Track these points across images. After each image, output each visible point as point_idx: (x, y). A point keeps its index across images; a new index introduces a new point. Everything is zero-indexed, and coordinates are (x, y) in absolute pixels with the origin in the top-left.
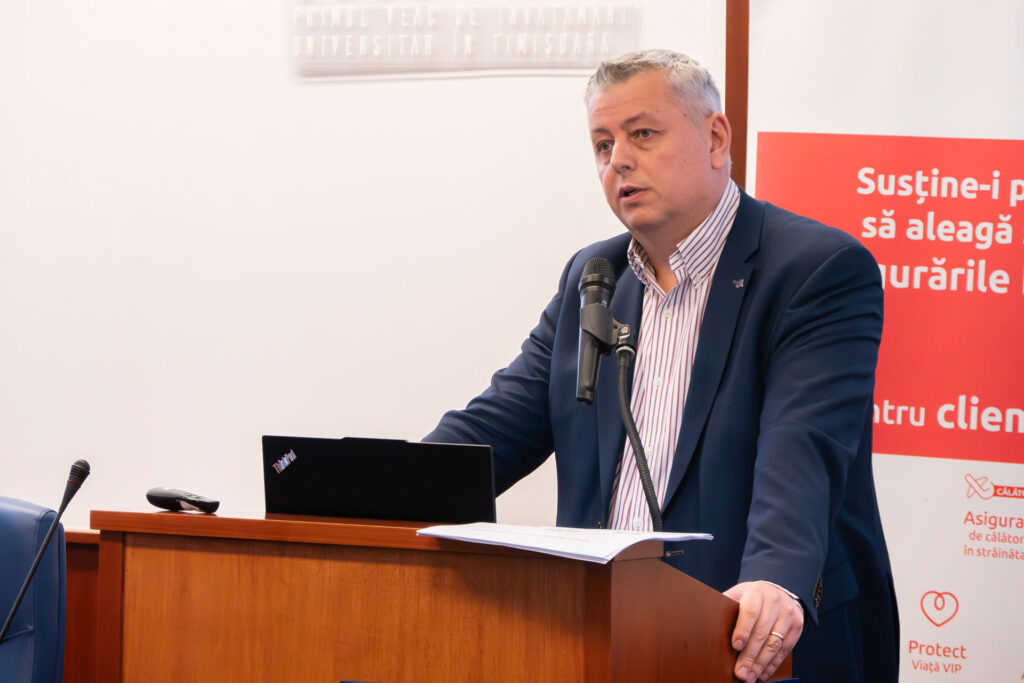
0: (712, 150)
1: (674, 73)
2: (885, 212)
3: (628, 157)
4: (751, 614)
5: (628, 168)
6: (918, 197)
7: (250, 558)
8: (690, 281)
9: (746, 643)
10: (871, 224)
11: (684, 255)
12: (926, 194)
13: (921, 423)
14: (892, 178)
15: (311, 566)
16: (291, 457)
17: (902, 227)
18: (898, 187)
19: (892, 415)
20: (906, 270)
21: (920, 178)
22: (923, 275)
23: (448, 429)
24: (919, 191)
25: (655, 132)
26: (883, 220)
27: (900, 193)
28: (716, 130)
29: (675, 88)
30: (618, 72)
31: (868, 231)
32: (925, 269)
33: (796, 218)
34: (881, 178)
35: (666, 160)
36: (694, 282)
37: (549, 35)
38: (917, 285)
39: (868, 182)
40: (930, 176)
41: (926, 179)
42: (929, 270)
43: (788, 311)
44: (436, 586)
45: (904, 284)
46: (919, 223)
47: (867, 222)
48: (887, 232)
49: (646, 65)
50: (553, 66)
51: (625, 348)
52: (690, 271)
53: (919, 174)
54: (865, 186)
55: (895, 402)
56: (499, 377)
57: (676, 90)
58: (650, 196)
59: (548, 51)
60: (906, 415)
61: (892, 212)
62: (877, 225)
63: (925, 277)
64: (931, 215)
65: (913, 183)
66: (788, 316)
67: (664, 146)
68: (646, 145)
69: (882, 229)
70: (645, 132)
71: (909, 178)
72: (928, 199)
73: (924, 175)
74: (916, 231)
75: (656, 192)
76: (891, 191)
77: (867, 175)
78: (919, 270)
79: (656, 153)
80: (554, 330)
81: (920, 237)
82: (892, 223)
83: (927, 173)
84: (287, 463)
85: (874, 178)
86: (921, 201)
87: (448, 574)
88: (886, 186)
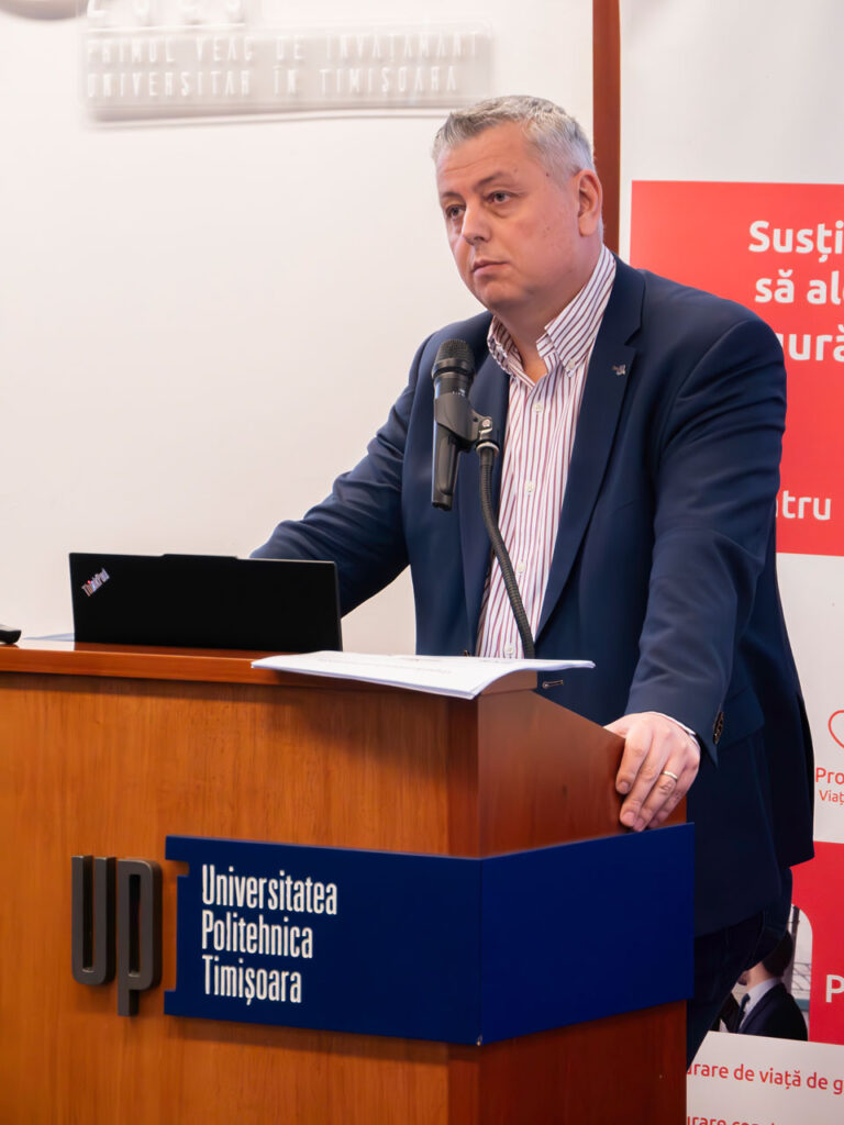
0: (580, 214)
1: (534, 125)
2: (781, 272)
3: (481, 225)
4: (638, 752)
5: (482, 239)
6: (820, 255)
7: (58, 695)
8: (563, 368)
9: (632, 786)
10: (765, 286)
11: (553, 338)
12: (829, 250)
13: (827, 517)
14: (789, 233)
15: (131, 704)
16: (104, 576)
17: (801, 290)
18: (796, 243)
19: (793, 507)
20: (807, 339)
21: (823, 232)
22: (826, 344)
23: (281, 542)
24: (821, 248)
25: (512, 195)
26: (780, 282)
27: (800, 250)
28: (585, 190)
29: (535, 144)
30: (468, 126)
31: (762, 295)
32: (829, 338)
33: (682, 289)
34: (777, 233)
35: (526, 228)
36: (567, 369)
37: (386, 69)
38: (820, 356)
39: (762, 237)
40: (834, 230)
41: (829, 233)
42: (834, 339)
43: (679, 400)
44: (276, 726)
45: (806, 356)
46: (822, 284)
47: (761, 284)
48: (784, 295)
49: (502, 117)
50: (391, 106)
51: (488, 444)
52: (562, 358)
53: (821, 227)
54: (758, 243)
55: (797, 494)
56: (342, 483)
57: (537, 146)
58: (506, 270)
59: (385, 88)
60: (809, 507)
61: (790, 272)
62: (773, 288)
63: (829, 348)
64: (835, 275)
65: (814, 238)
66: (680, 405)
67: (523, 212)
68: (501, 212)
69: (778, 293)
70: (500, 196)
71: (809, 232)
72: (832, 256)
73: (826, 228)
74: (818, 294)
75: (514, 266)
76: (788, 248)
77: (760, 230)
78: (822, 339)
79: (514, 219)
80: (405, 430)
81: (822, 300)
82: (790, 284)
83: (831, 226)
84: (100, 584)
85: (768, 232)
86: (823, 259)
87: (288, 712)
88: (783, 243)
